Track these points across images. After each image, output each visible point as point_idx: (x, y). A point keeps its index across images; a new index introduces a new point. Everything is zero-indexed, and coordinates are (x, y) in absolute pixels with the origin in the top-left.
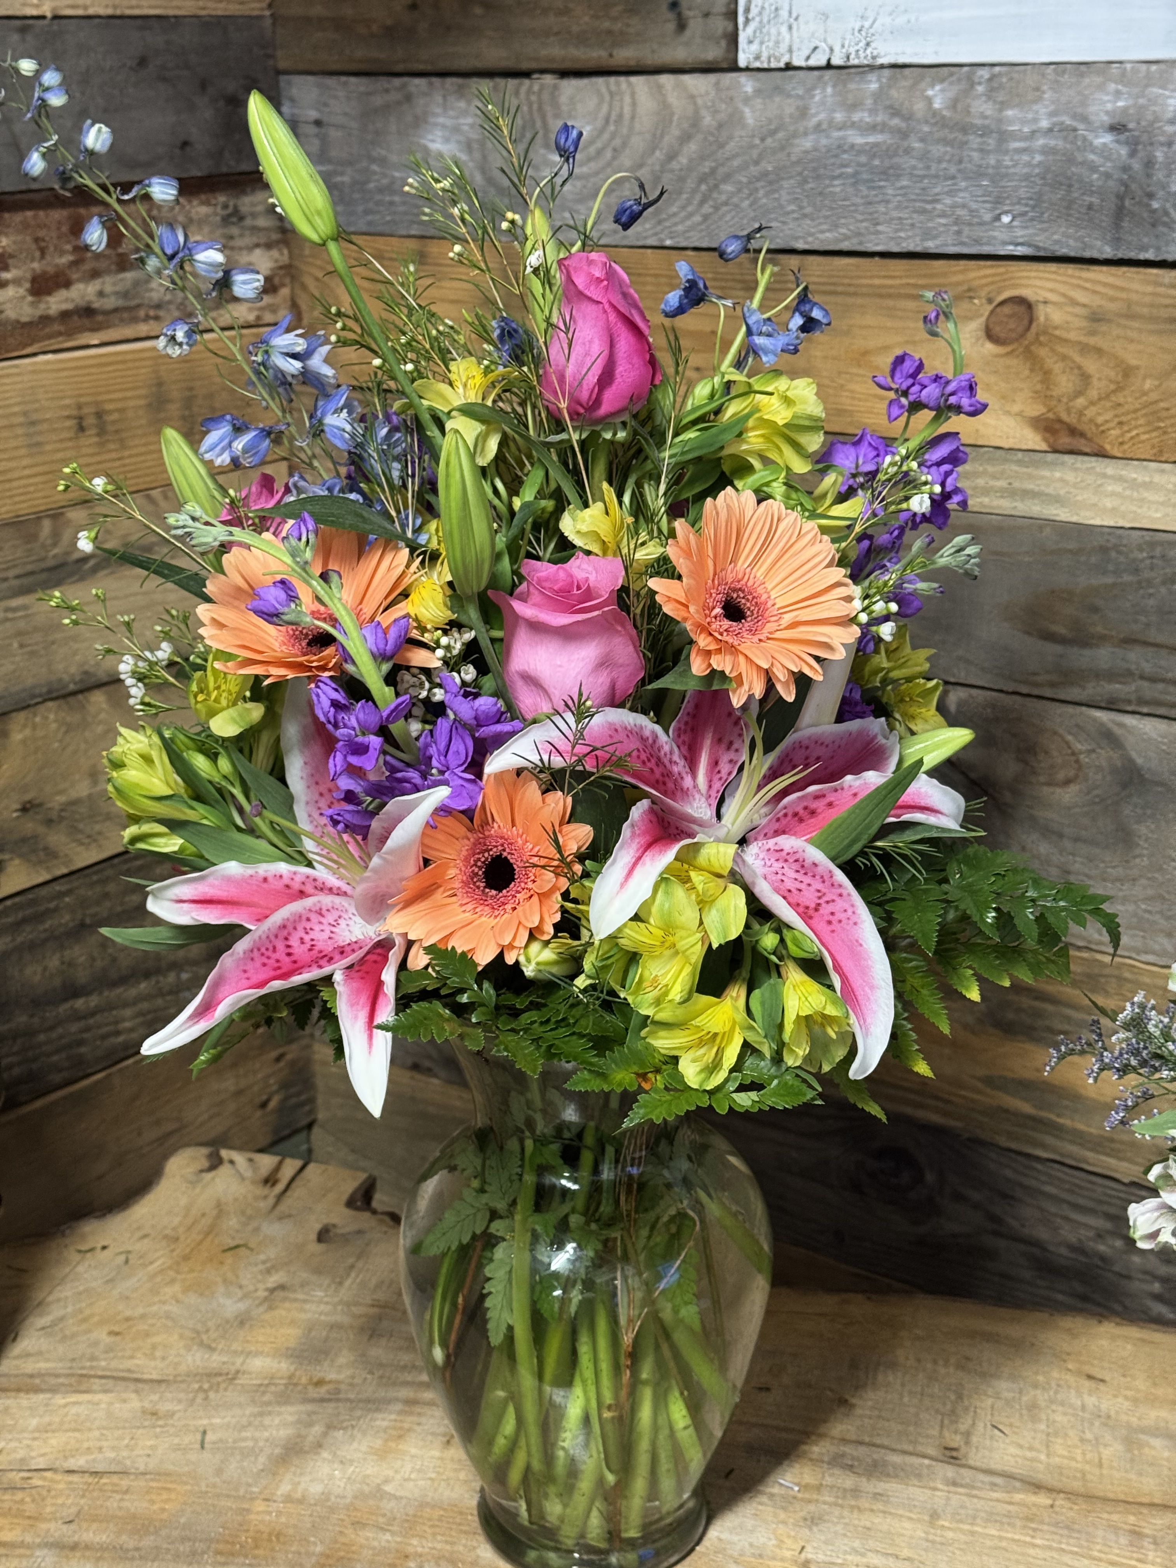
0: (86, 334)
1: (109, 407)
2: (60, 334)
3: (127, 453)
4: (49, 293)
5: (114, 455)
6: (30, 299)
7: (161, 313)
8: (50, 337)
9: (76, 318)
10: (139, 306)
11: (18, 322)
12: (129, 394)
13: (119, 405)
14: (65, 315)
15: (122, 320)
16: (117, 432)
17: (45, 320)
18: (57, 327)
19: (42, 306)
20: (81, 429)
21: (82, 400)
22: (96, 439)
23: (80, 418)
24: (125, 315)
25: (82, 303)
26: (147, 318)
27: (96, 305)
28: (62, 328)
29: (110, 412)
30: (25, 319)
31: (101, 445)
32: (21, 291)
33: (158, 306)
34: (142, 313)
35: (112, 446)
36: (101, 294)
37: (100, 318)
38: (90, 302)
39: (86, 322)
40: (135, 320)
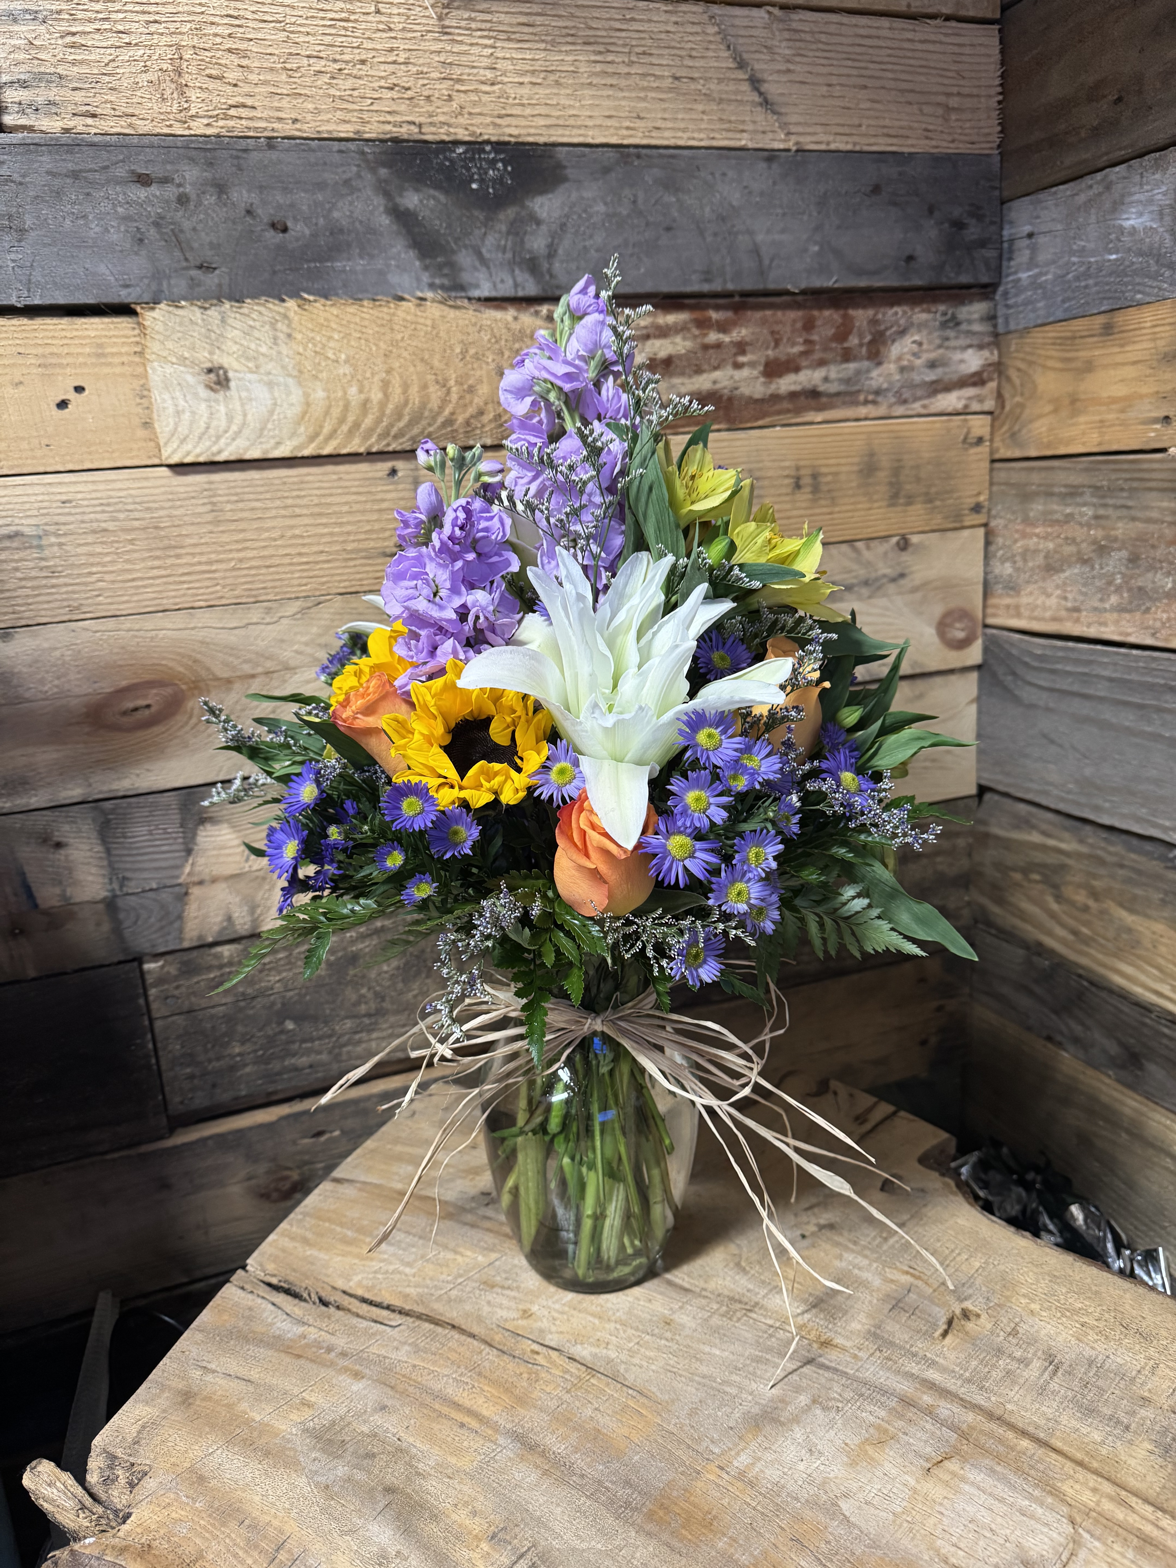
0: (812, 413)
1: (824, 470)
2: (788, 411)
3: (837, 509)
4: (780, 375)
5: (825, 510)
6: (762, 379)
7: (880, 399)
8: (779, 413)
9: (802, 398)
10: (859, 391)
11: (750, 398)
12: (843, 461)
13: (833, 469)
14: (793, 395)
15: (844, 403)
16: (829, 491)
17: (775, 398)
18: (786, 405)
19: (773, 387)
20: (798, 486)
21: (802, 463)
22: (810, 496)
23: (798, 478)
24: (847, 399)
25: (809, 386)
26: (866, 402)
27: (822, 388)
28: (790, 406)
29: (826, 475)
30: (757, 396)
31: (814, 501)
32: (755, 373)
33: (878, 392)
34: (862, 398)
35: (823, 502)
36: (826, 379)
37: (824, 400)
38: (815, 386)
39: (813, 403)
40: (856, 403)
